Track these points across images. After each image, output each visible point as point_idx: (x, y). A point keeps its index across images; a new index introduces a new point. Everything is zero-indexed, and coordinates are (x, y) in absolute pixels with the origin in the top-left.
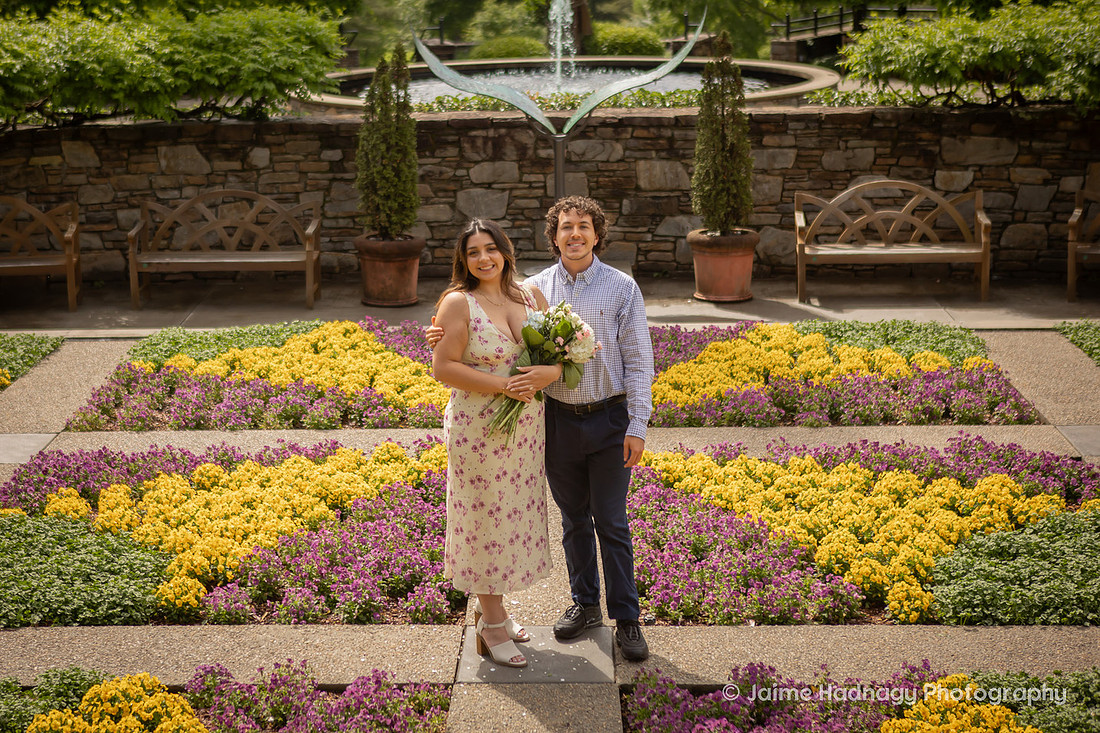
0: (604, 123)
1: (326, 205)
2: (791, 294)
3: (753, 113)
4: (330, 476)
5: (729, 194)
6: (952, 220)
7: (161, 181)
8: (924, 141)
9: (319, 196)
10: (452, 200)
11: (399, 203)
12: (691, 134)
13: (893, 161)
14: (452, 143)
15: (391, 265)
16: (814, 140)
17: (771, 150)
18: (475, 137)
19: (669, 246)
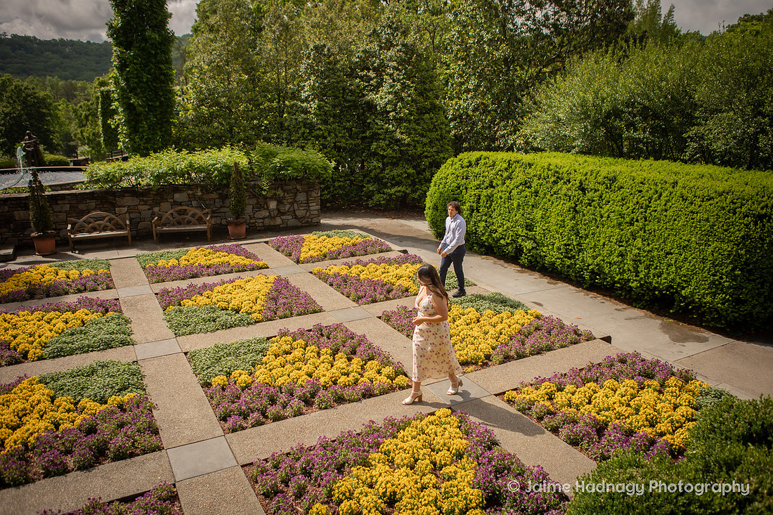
6: (119, 223)
8: (111, 199)
12: (28, 202)
13: (102, 206)
16: (74, 200)
17: (61, 205)
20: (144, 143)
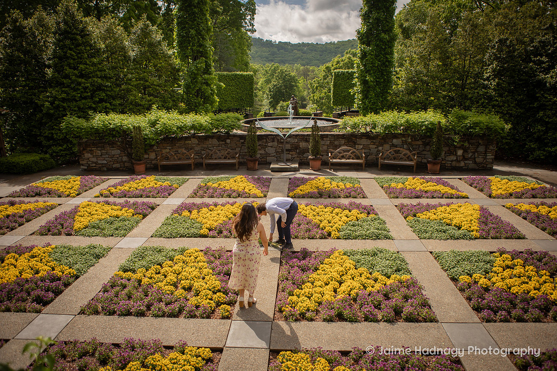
2: (328, 168)
3: (321, 134)
5: (316, 149)
6: (358, 155)
7: (210, 146)
8: (353, 140)
9: (239, 149)
10: (265, 149)
11: (254, 151)
12: (310, 137)
13: (348, 143)
14: (265, 139)
15: (253, 162)
16: (333, 139)
17: (325, 141)
18: (269, 137)
19: (305, 159)
20: (371, 105)
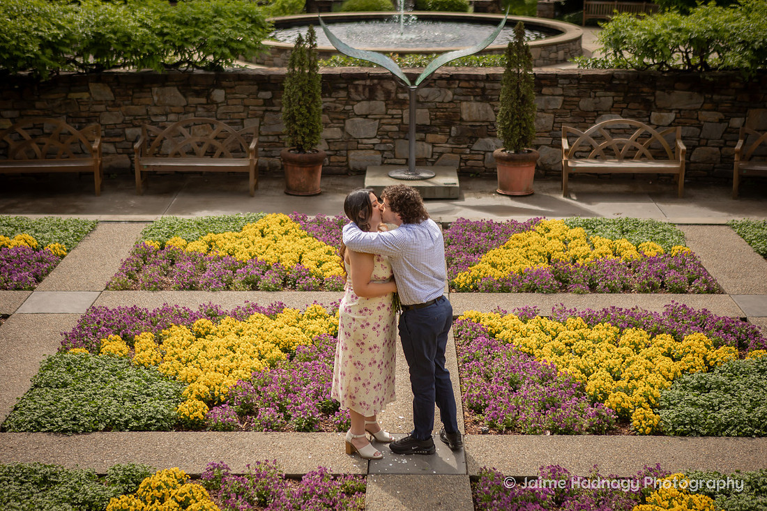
0: (441, 78)
1: (262, 127)
2: (557, 191)
3: (537, 73)
4: (280, 328)
5: (520, 127)
6: (660, 144)
7: (154, 110)
8: (645, 93)
9: (256, 122)
10: (342, 125)
11: (310, 130)
12: (497, 86)
13: (624, 106)
14: (343, 89)
15: (304, 169)
16: (575, 91)
17: (547, 97)
18: (358, 84)
19: (481, 157)
